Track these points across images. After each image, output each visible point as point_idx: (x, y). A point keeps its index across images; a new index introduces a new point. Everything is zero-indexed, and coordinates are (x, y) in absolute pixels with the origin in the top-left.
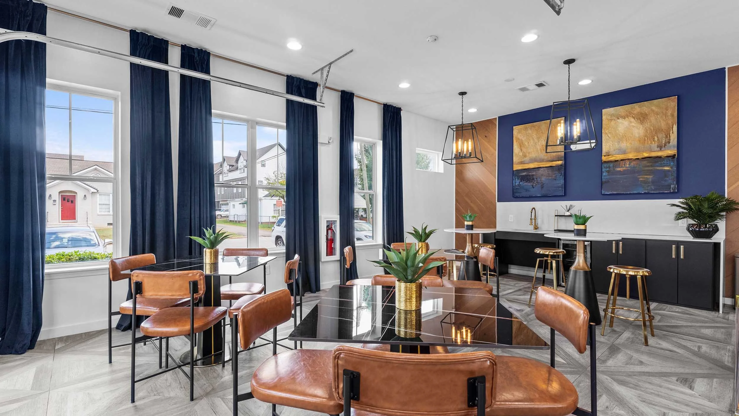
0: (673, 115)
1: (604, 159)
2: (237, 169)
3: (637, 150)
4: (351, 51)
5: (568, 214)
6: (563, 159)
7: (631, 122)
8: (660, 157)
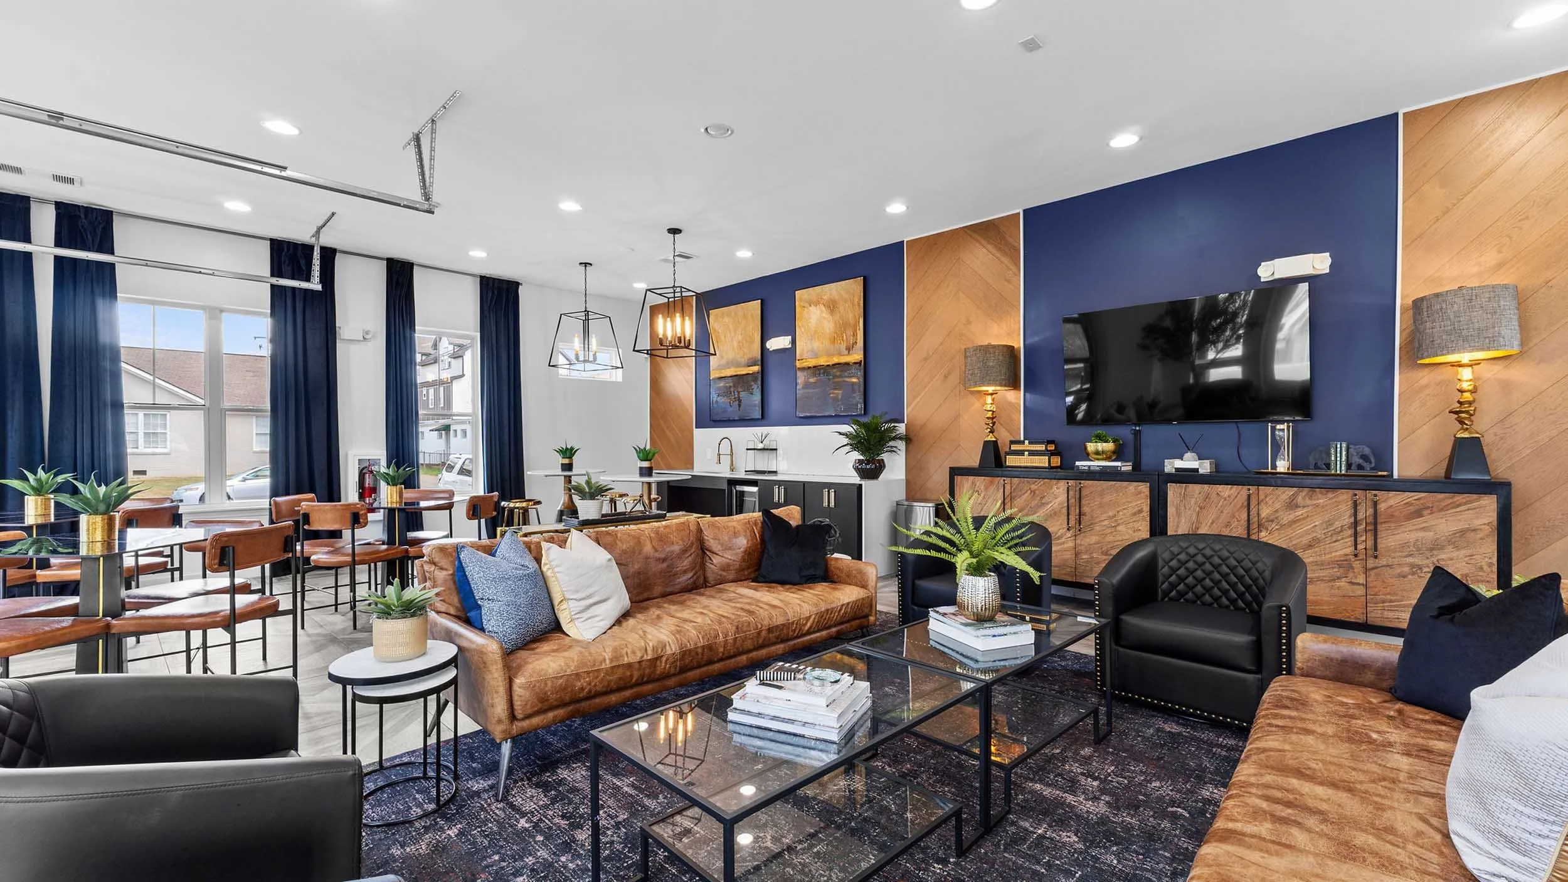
0: (859, 304)
1: (798, 364)
2: (436, 361)
3: (829, 355)
4: (333, 214)
5: (761, 446)
6: (760, 363)
7: (822, 312)
8: (847, 364)
